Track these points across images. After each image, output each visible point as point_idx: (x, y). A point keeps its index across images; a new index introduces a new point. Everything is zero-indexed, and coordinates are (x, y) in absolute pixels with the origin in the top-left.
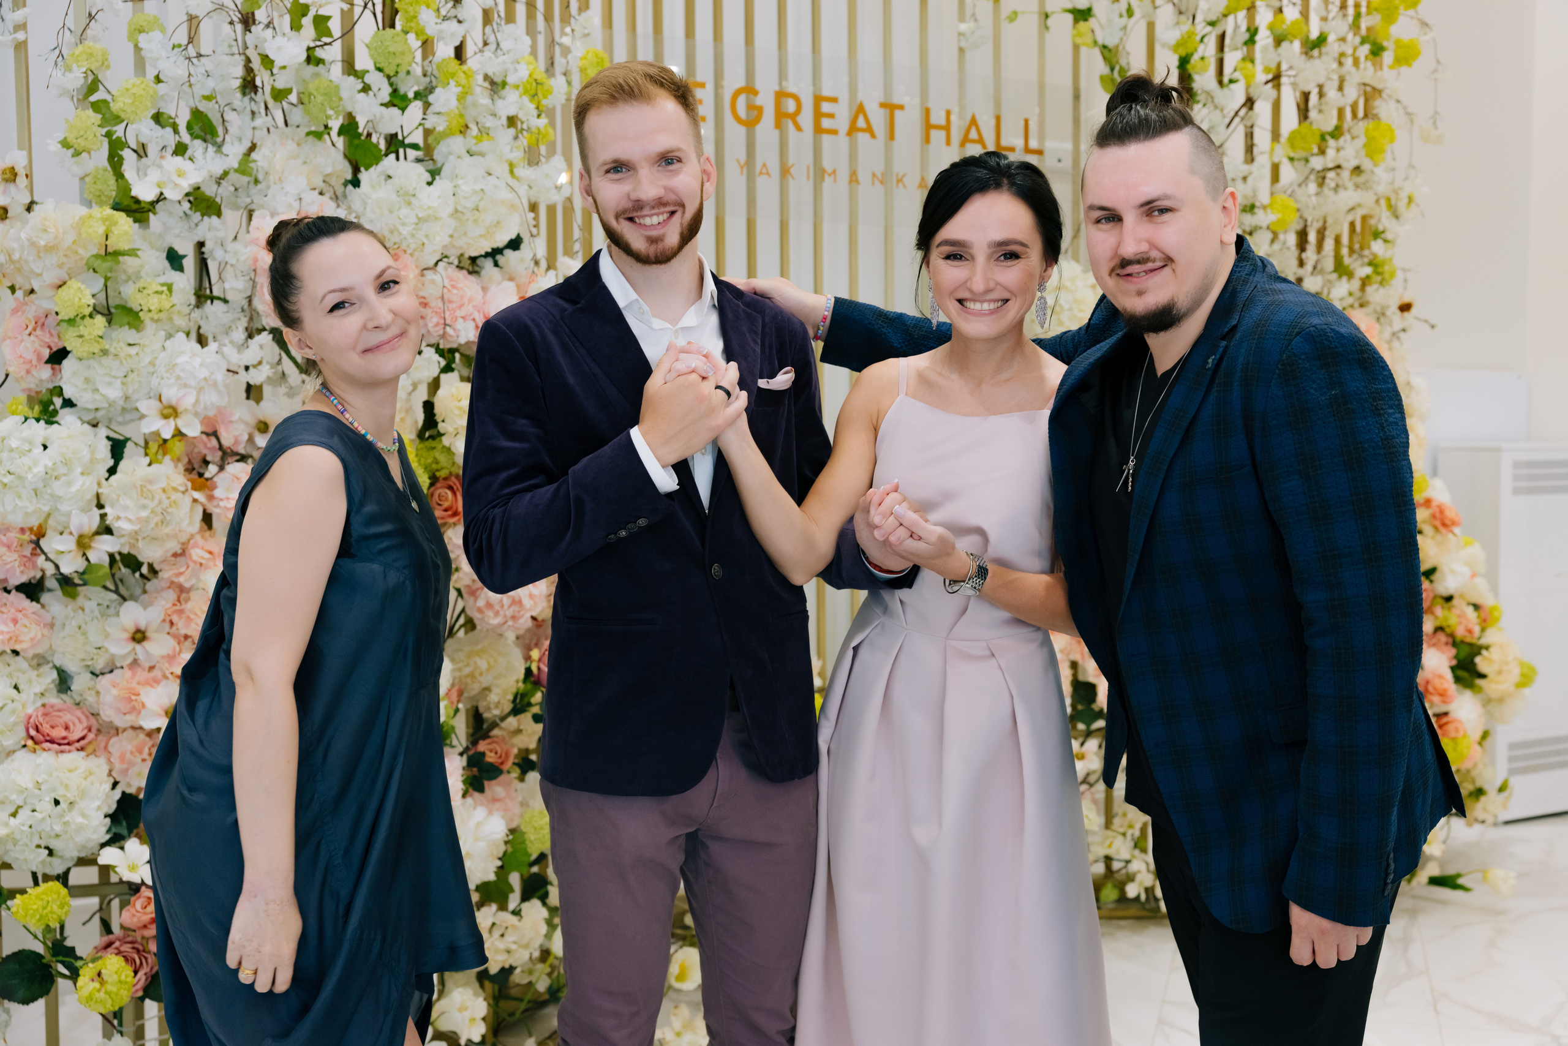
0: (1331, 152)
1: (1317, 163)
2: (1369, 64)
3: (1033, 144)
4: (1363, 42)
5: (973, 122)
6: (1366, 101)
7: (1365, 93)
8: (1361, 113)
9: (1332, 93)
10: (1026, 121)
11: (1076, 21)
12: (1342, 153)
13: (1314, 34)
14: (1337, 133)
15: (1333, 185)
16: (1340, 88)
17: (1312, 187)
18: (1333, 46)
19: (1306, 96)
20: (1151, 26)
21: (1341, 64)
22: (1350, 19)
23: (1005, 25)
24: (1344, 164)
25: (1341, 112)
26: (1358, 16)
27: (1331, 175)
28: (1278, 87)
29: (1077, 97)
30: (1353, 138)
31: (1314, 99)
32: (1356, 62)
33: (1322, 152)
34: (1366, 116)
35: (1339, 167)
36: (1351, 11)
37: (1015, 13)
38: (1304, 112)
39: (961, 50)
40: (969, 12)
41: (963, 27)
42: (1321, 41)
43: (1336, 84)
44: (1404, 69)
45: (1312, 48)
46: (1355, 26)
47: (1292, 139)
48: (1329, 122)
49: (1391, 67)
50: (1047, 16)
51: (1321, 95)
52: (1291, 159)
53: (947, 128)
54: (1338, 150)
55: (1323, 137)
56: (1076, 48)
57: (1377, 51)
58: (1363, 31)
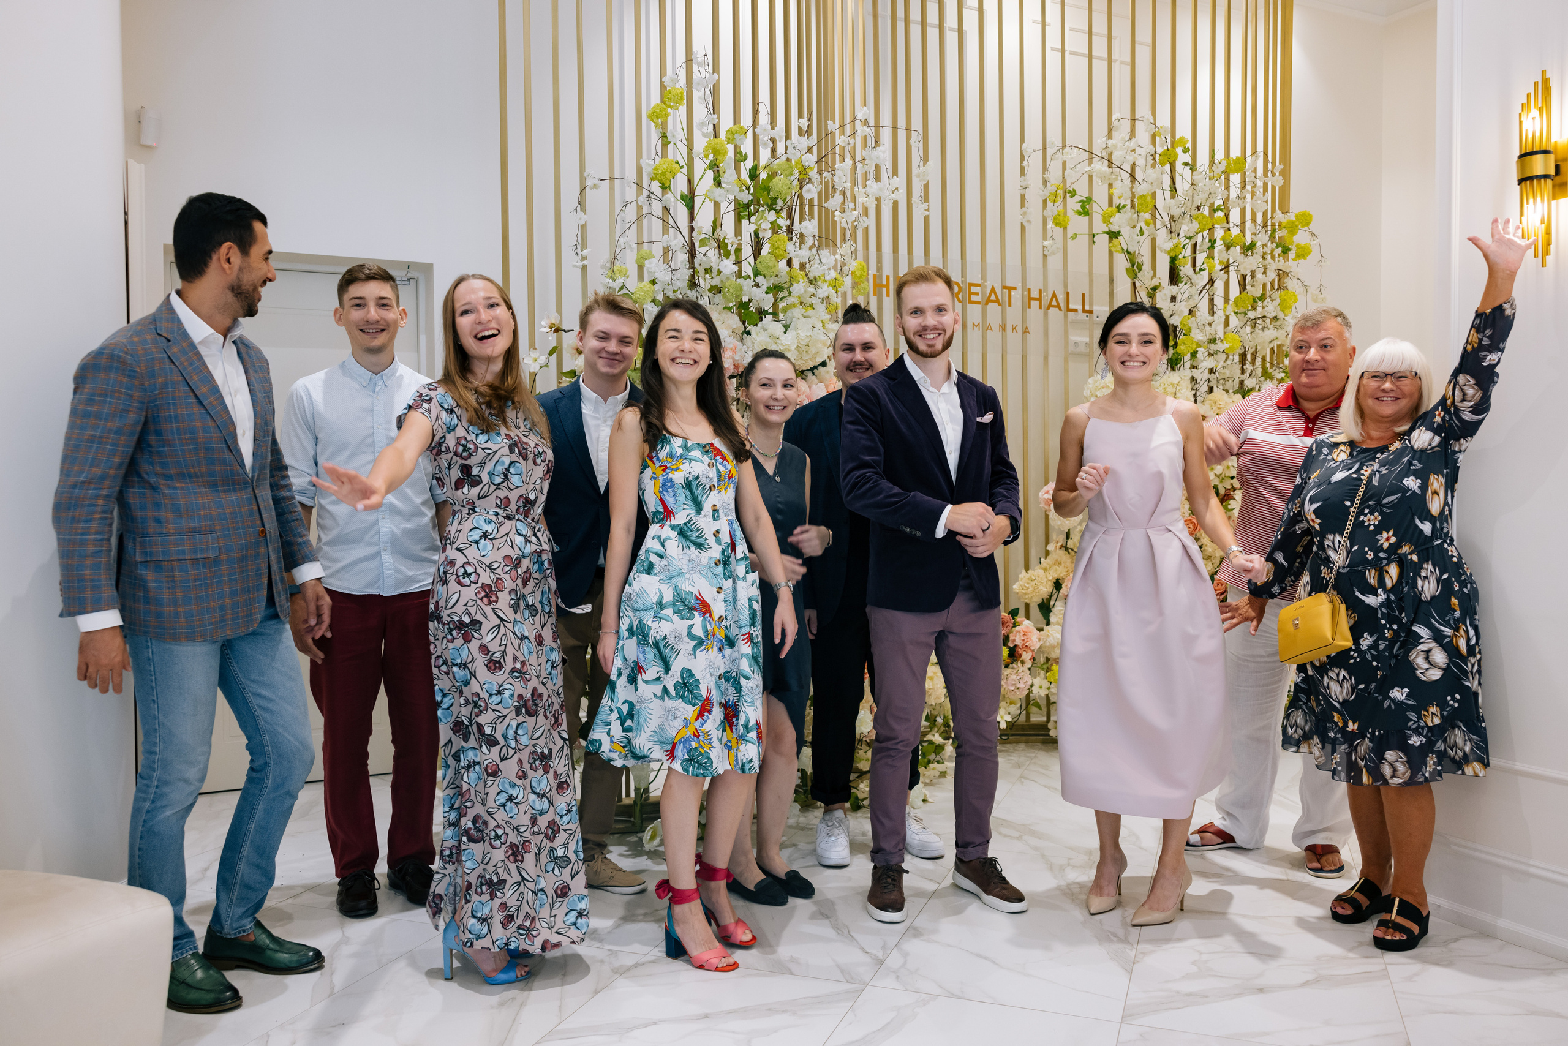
0: (1259, 309)
1: (1252, 315)
2: (1281, 258)
3: (1087, 308)
4: (1277, 247)
5: (1054, 295)
6: (1279, 280)
7: (1279, 275)
8: (1276, 287)
9: (1259, 276)
10: (1083, 295)
11: (1111, 239)
12: (1266, 309)
13: (1248, 242)
14: (1262, 298)
15: (1260, 327)
16: (1265, 273)
17: (1248, 329)
18: (1259, 248)
19: (1244, 277)
20: (1154, 241)
21: (1264, 258)
22: (1269, 232)
23: (1070, 241)
24: (1268, 315)
25: (1264, 285)
26: (1274, 231)
27: (1259, 321)
28: (1228, 272)
29: (1111, 280)
30: (1272, 301)
31: (1248, 279)
32: (1273, 258)
33: (1254, 309)
34: (1279, 287)
35: (1264, 317)
36: (1269, 228)
37: (1076, 234)
38: (1243, 287)
39: (1045, 256)
40: (1049, 234)
41: (1046, 243)
42: (1252, 246)
43: (1262, 270)
44: (1301, 261)
45: (1247, 250)
46: (1272, 237)
47: (1236, 302)
48: (1258, 293)
49: (1293, 260)
50: (1094, 236)
51: (1253, 276)
52: (1236, 313)
53: (1039, 299)
54: (1263, 308)
55: (1254, 300)
56: (1111, 253)
57: (1286, 251)
58: (1277, 240)
